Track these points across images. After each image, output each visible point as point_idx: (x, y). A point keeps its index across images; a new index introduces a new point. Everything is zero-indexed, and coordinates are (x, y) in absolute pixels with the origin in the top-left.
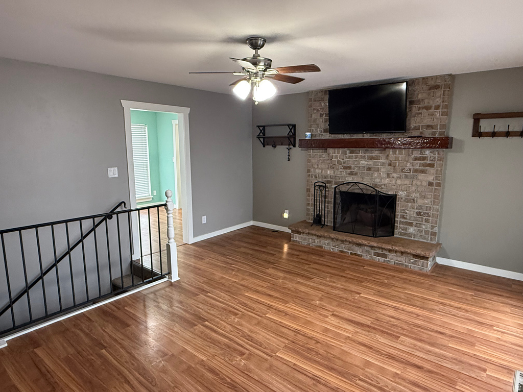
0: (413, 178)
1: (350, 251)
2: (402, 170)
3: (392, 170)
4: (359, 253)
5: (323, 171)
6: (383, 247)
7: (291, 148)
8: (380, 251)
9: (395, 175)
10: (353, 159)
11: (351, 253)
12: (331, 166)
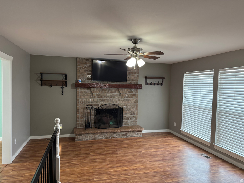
0: (129, 100)
1: (110, 137)
2: (124, 97)
3: (121, 98)
4: (115, 136)
5: (87, 100)
6: (127, 130)
7: (64, 87)
8: (124, 133)
9: (122, 100)
10: (103, 93)
11: (111, 138)
12: (91, 97)
